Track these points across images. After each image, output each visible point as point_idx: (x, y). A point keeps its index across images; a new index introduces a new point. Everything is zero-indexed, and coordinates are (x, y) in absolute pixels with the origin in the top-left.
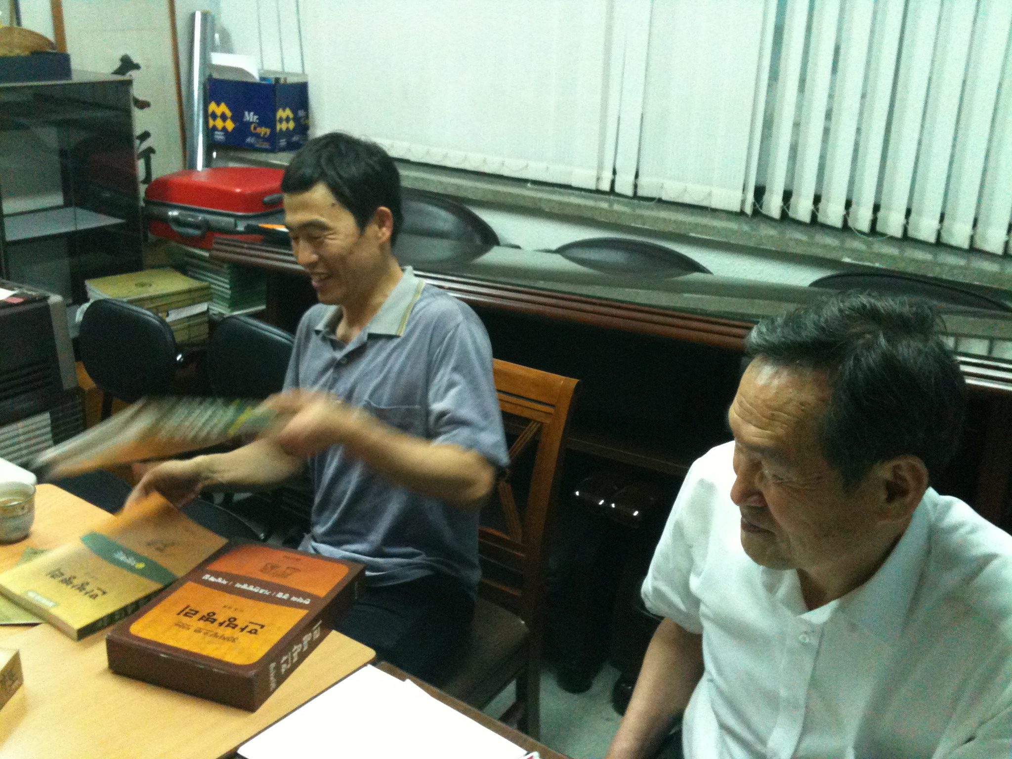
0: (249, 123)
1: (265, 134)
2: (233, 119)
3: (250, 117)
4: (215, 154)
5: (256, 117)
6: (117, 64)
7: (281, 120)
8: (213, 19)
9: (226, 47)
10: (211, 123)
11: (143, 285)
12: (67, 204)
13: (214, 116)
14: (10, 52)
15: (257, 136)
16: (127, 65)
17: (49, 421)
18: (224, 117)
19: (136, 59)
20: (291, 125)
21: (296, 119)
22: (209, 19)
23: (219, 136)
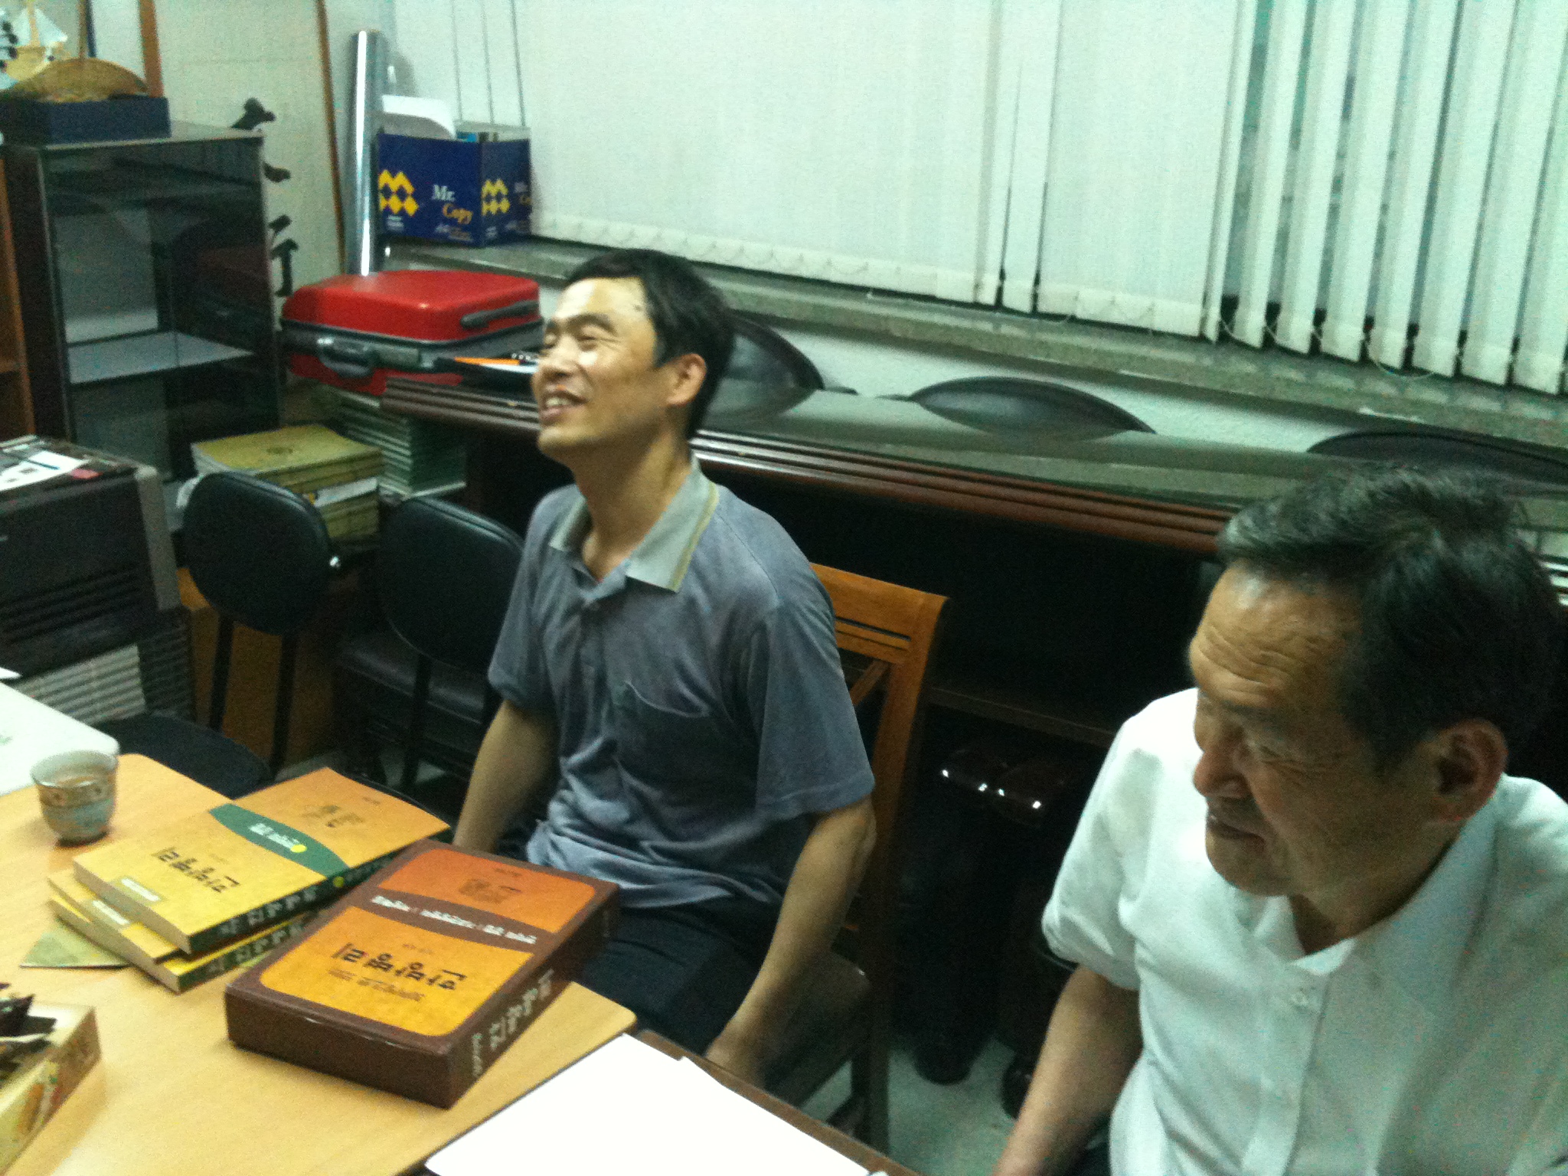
0: (441, 203)
1: (465, 219)
2: (416, 196)
3: (442, 193)
4: (388, 251)
5: (450, 193)
6: (240, 114)
7: (489, 199)
8: (386, 43)
9: (406, 86)
10: (383, 203)
11: (279, 451)
12: (164, 326)
13: (387, 192)
14: (79, 96)
15: (452, 222)
16: (255, 114)
17: (137, 659)
18: (402, 194)
19: (268, 106)
20: (505, 206)
21: (512, 197)
22: (379, 42)
23: (395, 223)
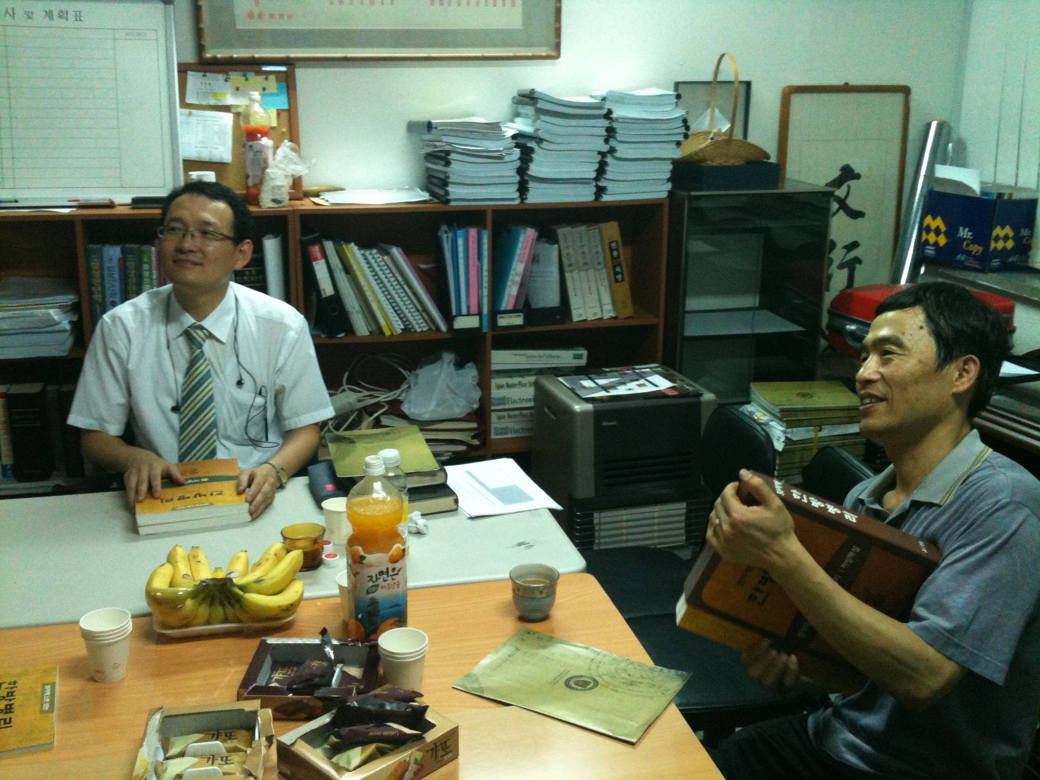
0: (963, 240)
1: (977, 252)
3: (965, 233)
4: (922, 270)
5: (970, 234)
6: (836, 174)
7: (997, 239)
8: (950, 129)
9: (960, 160)
10: (924, 236)
11: (804, 395)
12: (762, 307)
13: (928, 230)
14: (726, 161)
15: (969, 253)
16: (848, 174)
17: (685, 511)
18: (938, 232)
20: (1010, 244)
21: (1017, 238)
22: (945, 131)
23: (930, 251)
